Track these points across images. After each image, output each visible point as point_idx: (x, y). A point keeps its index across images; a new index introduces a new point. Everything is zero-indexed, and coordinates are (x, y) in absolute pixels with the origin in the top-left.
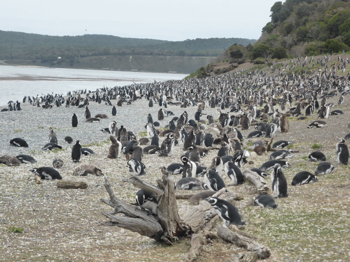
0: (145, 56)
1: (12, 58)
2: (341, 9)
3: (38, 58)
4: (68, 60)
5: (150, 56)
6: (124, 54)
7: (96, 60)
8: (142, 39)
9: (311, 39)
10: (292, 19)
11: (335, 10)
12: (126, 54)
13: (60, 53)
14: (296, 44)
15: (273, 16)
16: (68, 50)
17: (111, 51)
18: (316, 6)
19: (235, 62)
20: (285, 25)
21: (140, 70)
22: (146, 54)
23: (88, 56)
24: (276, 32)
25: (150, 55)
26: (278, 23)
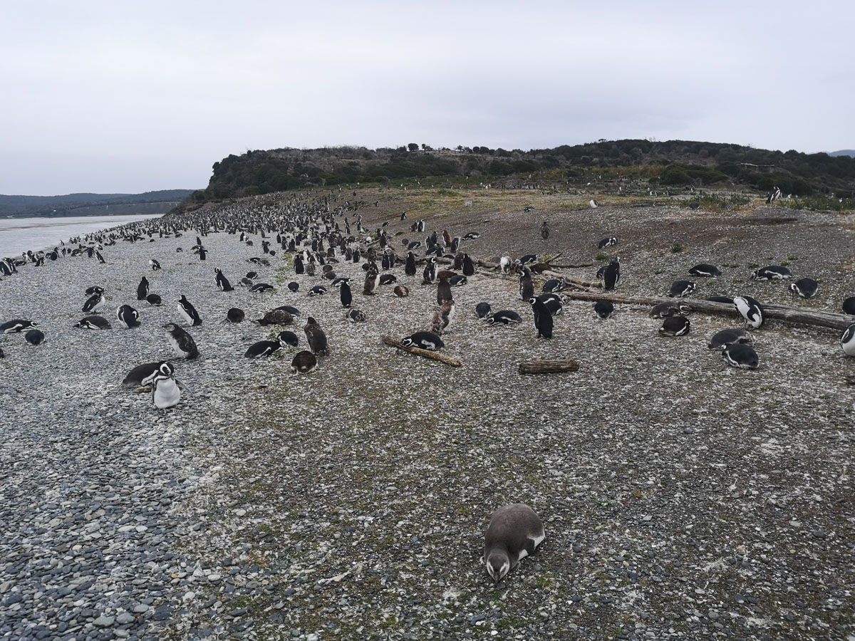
0: (117, 205)
2: (264, 164)
3: (38, 212)
4: (61, 212)
6: (101, 204)
7: (82, 210)
8: (113, 194)
9: (247, 184)
10: (230, 173)
11: (259, 165)
12: (104, 205)
13: (54, 207)
14: (237, 189)
15: (214, 172)
16: (61, 205)
17: (92, 204)
18: (244, 163)
20: (226, 177)
21: (115, 215)
23: (76, 208)
24: (219, 183)
25: (121, 204)
26: (220, 176)
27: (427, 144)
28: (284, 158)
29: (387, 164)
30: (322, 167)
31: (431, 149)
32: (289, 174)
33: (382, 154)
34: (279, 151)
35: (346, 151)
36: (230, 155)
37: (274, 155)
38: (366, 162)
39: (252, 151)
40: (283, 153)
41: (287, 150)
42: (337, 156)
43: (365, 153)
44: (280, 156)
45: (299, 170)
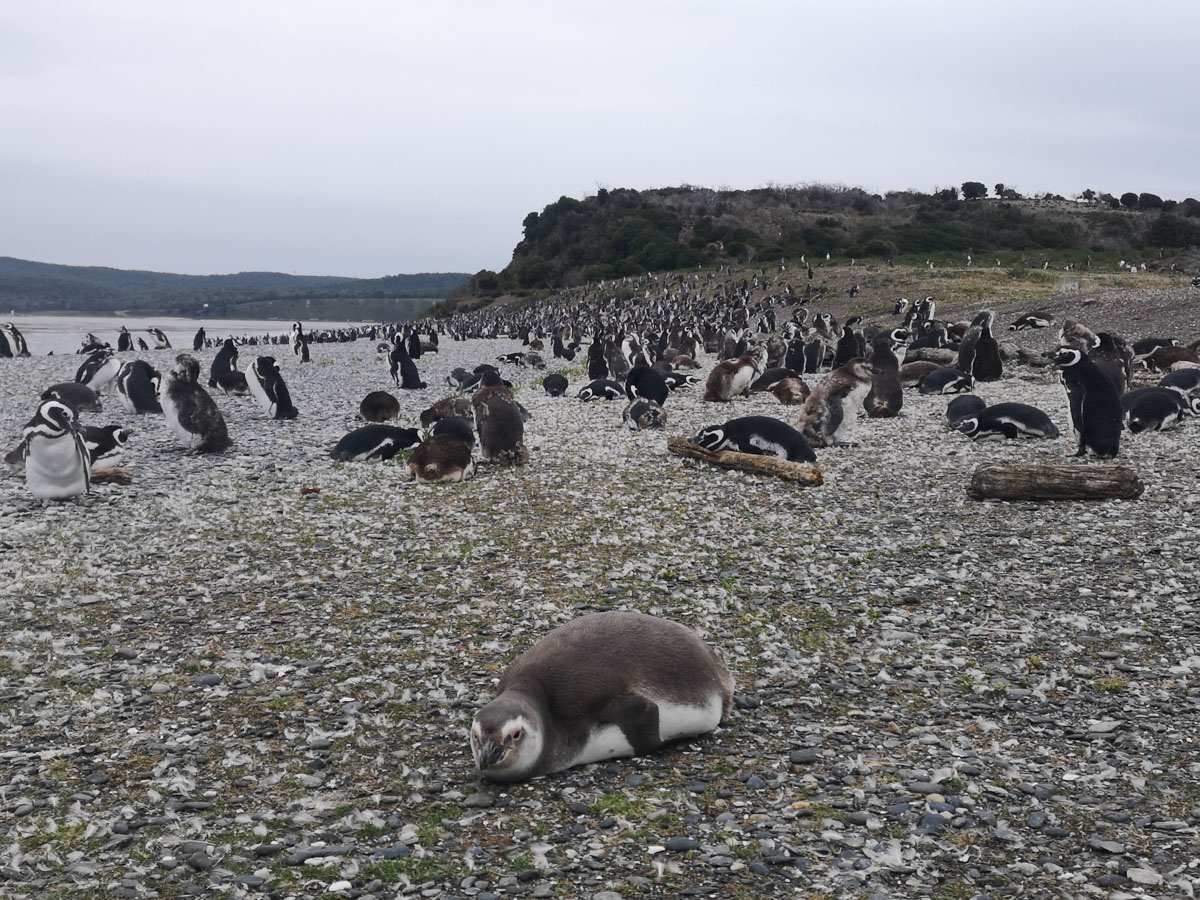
0: (327, 300)
1: (137, 307)
2: (629, 219)
3: (174, 307)
4: (217, 308)
5: (336, 300)
6: (298, 297)
7: (257, 306)
8: (322, 277)
9: (590, 262)
10: (557, 235)
11: (620, 220)
12: (301, 298)
13: (206, 299)
14: (569, 270)
15: (526, 232)
16: (218, 295)
17: (280, 294)
18: (590, 215)
19: (487, 295)
20: (549, 244)
21: (321, 319)
22: (330, 297)
23: (246, 301)
24: (533, 256)
25: (335, 297)
26: (536, 241)
27: (1008, 186)
28: (676, 205)
29: (907, 226)
30: (756, 228)
31: (1018, 197)
32: (681, 241)
33: (898, 205)
34: (666, 192)
35: (818, 197)
36: (563, 199)
37: (654, 200)
38: (859, 219)
39: (610, 190)
40: (676, 196)
41: (685, 191)
42: (793, 206)
43: (860, 201)
44: (668, 202)
45: (706, 232)
